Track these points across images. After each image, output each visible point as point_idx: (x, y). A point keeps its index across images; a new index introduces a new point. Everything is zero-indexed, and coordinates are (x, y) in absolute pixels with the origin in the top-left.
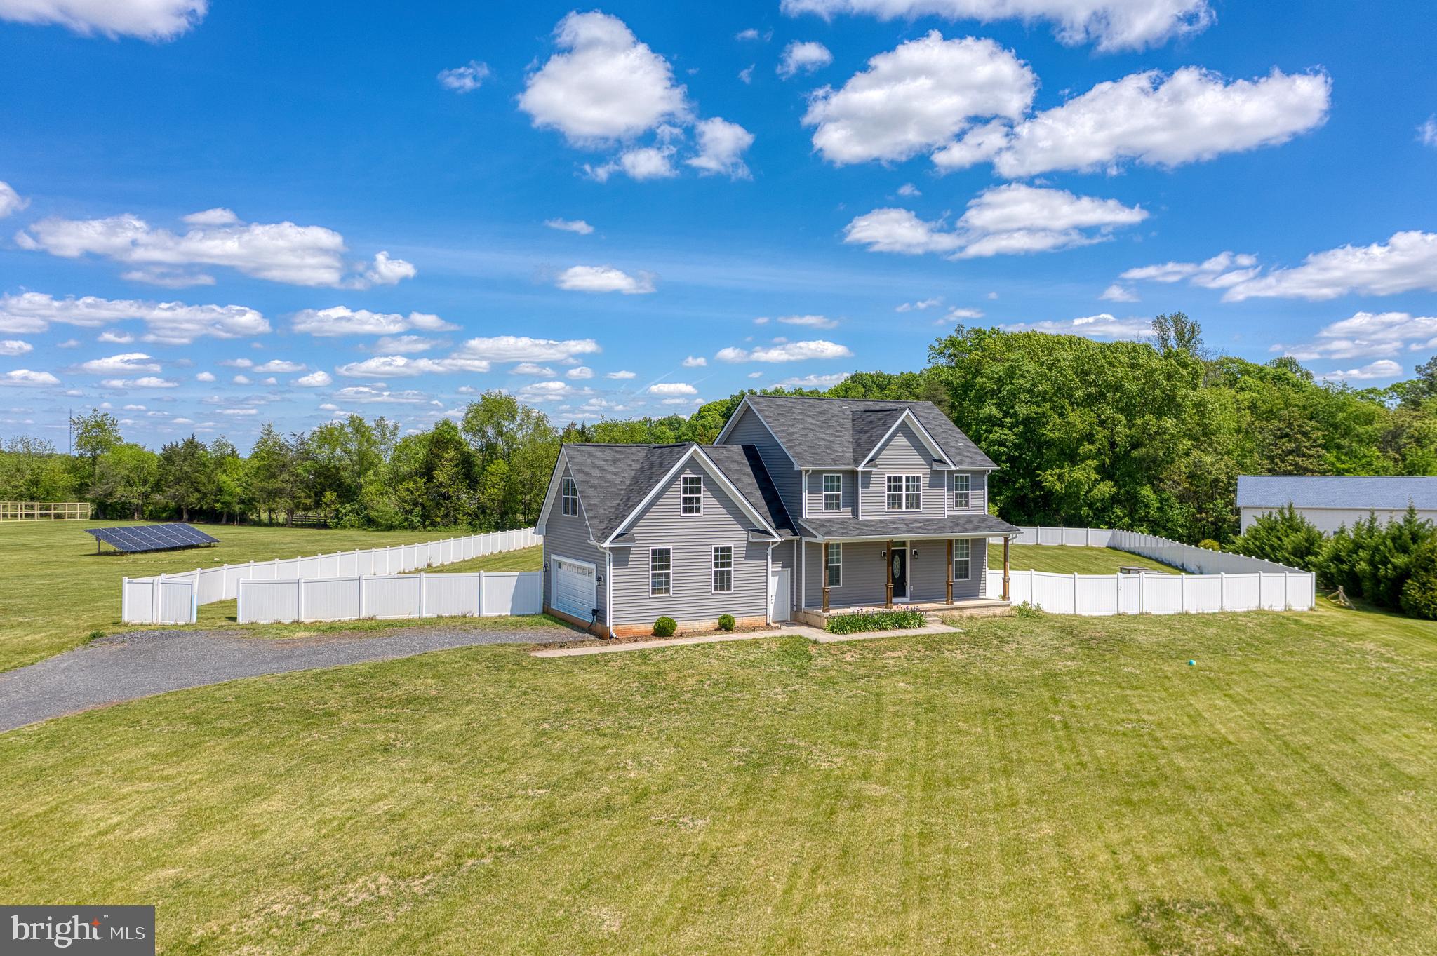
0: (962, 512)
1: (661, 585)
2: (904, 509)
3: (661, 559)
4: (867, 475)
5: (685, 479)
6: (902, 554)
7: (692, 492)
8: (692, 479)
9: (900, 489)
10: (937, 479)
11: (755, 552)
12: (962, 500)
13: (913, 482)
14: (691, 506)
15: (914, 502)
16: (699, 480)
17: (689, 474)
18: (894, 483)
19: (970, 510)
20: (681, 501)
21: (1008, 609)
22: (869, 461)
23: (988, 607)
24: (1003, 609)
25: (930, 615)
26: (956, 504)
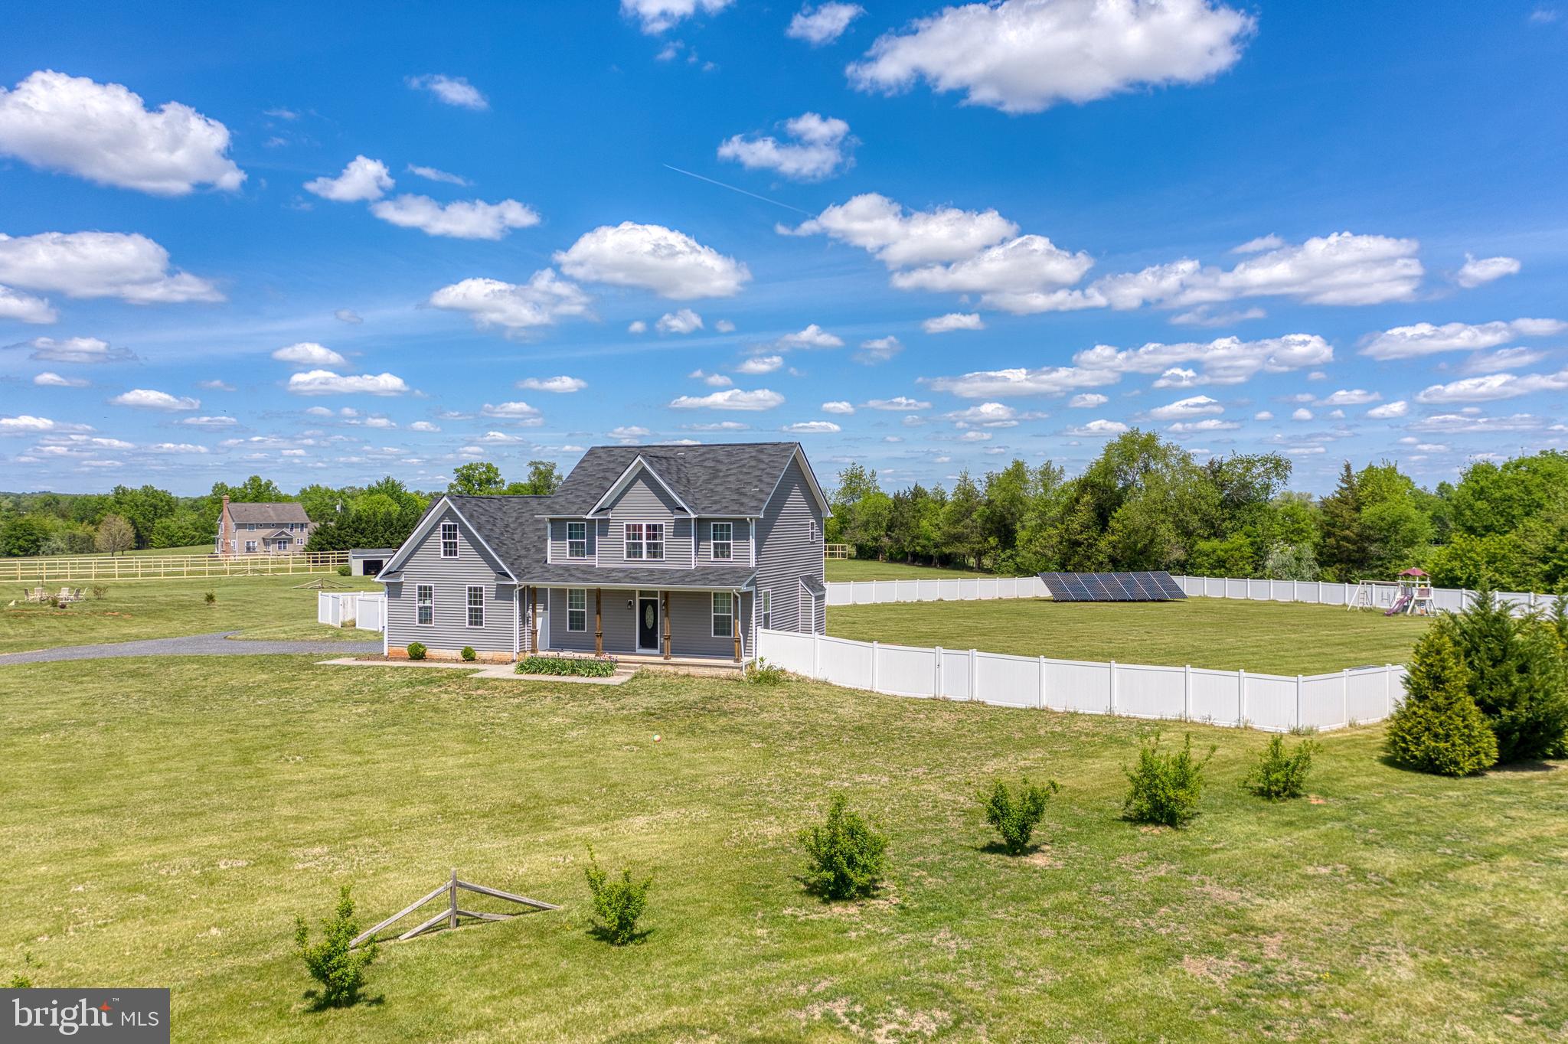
0: (723, 563)
1: (425, 616)
2: (644, 557)
3: (425, 593)
4: (605, 523)
5: (444, 526)
6: (654, 603)
7: (450, 538)
8: (450, 526)
9: (640, 538)
10: (681, 528)
11: (503, 593)
12: (722, 551)
13: (654, 530)
14: (450, 550)
15: (655, 550)
16: (455, 526)
17: (448, 522)
18: (634, 531)
19: (731, 562)
20: (442, 545)
21: (736, 671)
22: (601, 510)
23: (710, 666)
24: (729, 671)
25: (629, 668)
26: (716, 555)
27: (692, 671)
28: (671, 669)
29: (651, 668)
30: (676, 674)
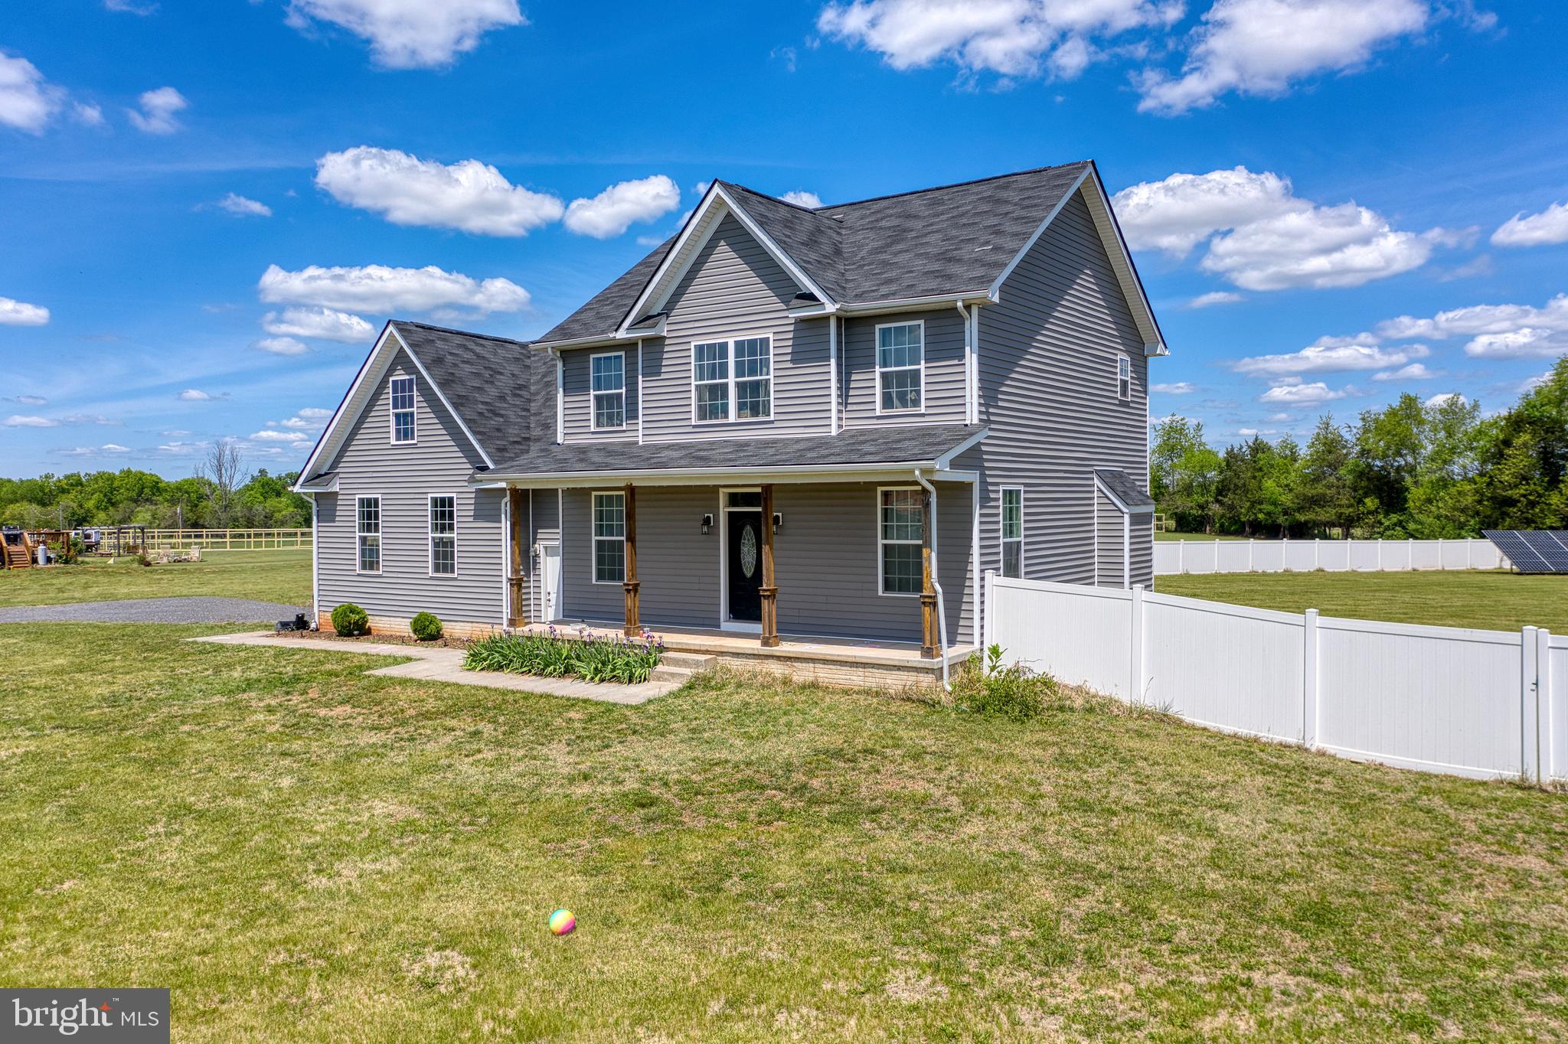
0: (903, 420)
1: (370, 555)
2: (732, 417)
3: (370, 513)
4: (655, 344)
5: (395, 384)
6: (756, 519)
7: (404, 406)
8: (403, 382)
9: (724, 373)
10: (809, 341)
11: (486, 506)
12: (900, 390)
13: (752, 353)
14: (405, 428)
15: (753, 399)
16: (411, 380)
17: (400, 376)
18: (712, 357)
19: (925, 414)
20: (392, 420)
21: (926, 680)
22: (645, 319)
23: (865, 665)
24: (909, 678)
25: (685, 663)
26: (887, 402)
27: (825, 675)
28: (777, 669)
29: (735, 664)
30: (786, 682)
